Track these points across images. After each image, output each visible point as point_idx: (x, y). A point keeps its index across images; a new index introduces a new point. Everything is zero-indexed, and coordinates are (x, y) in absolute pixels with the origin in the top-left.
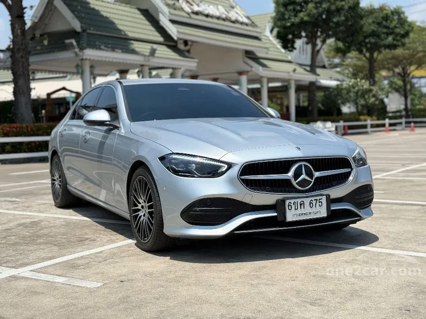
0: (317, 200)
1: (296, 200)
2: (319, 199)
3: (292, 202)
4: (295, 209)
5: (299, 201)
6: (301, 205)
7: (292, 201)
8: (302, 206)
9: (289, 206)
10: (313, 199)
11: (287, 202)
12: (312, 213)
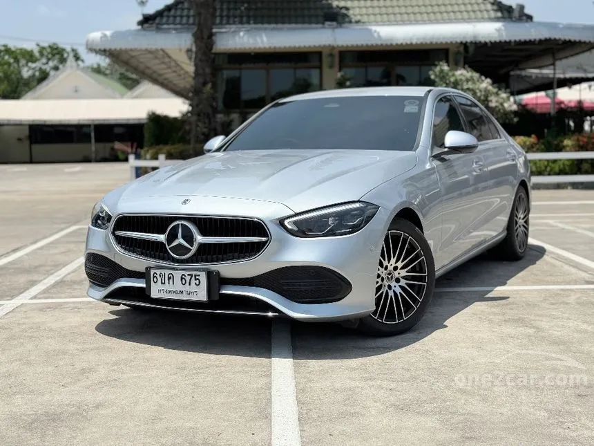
0: (191, 275)
1: (163, 272)
2: (195, 276)
3: (158, 274)
4: (162, 283)
5: (167, 272)
6: (169, 278)
7: (158, 272)
8: (171, 280)
9: (154, 277)
10: (186, 273)
11: (152, 272)
12: (184, 292)
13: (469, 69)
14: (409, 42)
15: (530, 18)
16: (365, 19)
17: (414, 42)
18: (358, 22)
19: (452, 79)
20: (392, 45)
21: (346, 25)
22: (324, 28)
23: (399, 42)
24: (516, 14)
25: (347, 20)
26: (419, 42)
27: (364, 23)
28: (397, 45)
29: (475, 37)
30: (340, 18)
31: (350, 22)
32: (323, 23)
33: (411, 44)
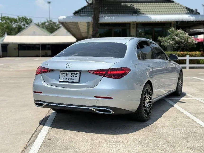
13: (181, 30)
14: (161, 21)
15: (199, 13)
16: (146, 13)
17: (163, 21)
18: (143, 14)
19: (176, 33)
20: (155, 21)
21: (140, 15)
22: (133, 16)
23: (158, 21)
24: (195, 12)
25: (140, 13)
26: (164, 21)
27: (145, 14)
28: (157, 21)
29: (182, 19)
30: (138, 13)
31: (141, 14)
32: (133, 14)
33: (162, 21)
